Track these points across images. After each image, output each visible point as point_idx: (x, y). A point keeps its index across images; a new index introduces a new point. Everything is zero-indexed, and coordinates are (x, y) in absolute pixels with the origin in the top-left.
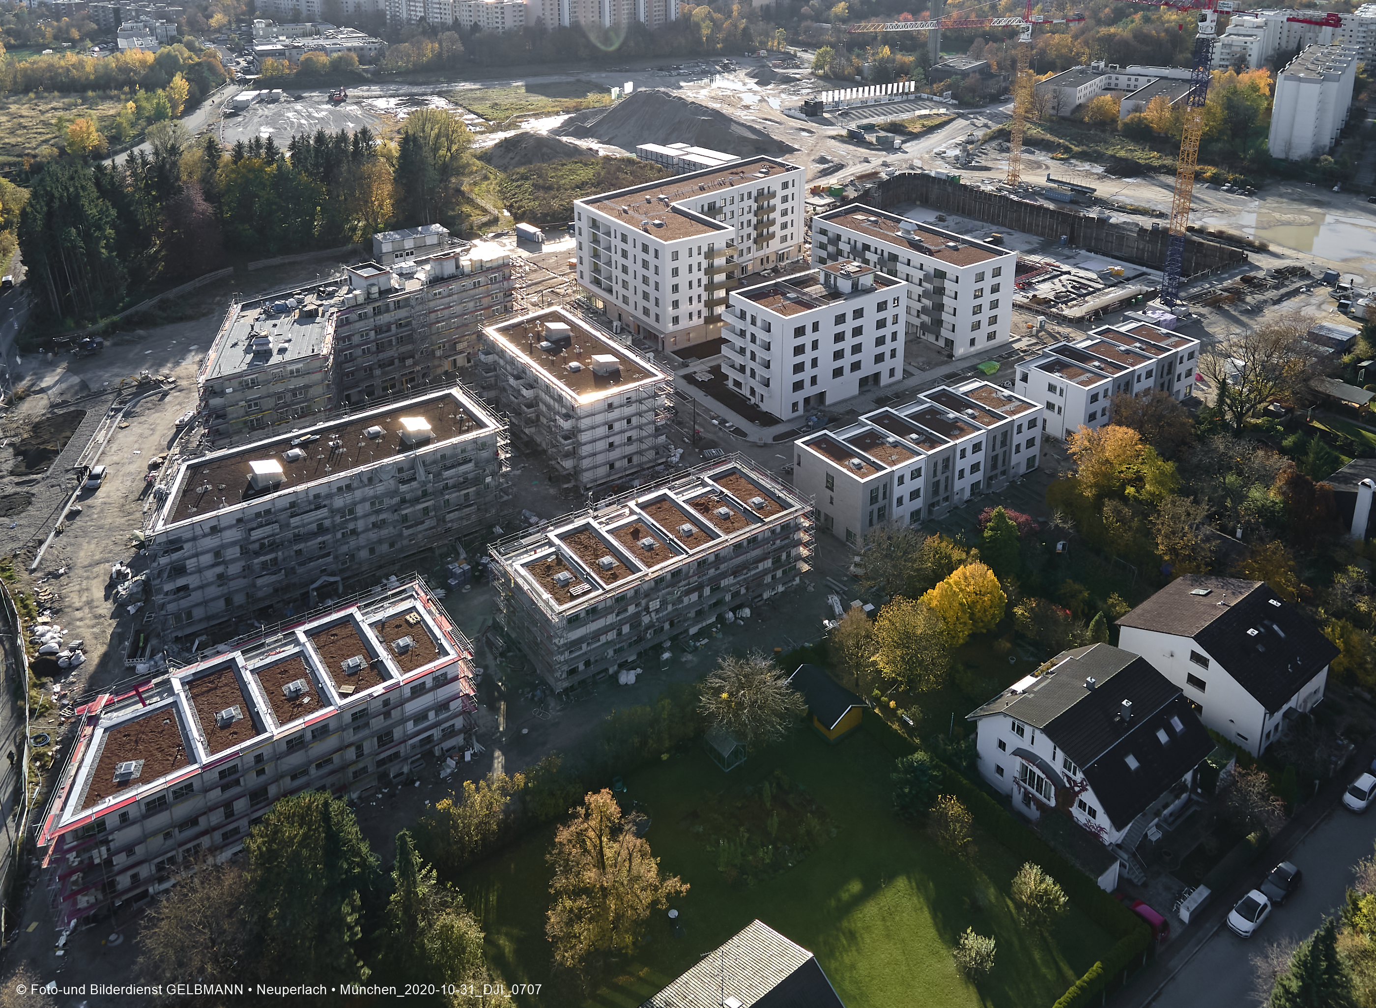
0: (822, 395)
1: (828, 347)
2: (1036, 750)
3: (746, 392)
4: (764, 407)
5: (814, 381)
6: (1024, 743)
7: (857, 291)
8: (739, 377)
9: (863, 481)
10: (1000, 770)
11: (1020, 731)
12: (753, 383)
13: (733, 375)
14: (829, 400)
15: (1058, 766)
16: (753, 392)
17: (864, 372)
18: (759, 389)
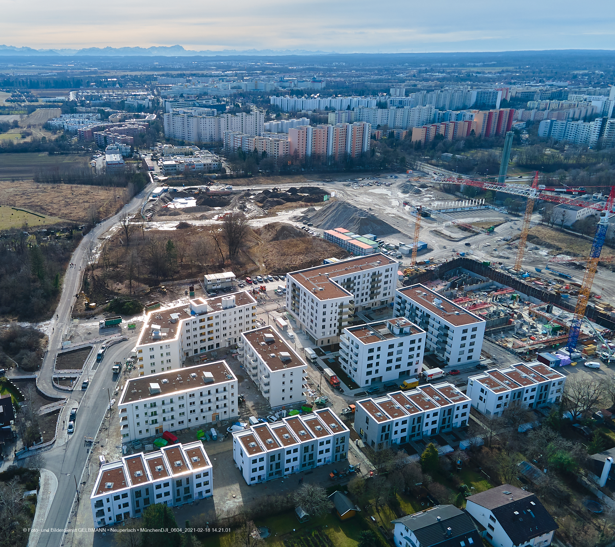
0: (381, 377)
1: (384, 358)
2: (411, 538)
3: (347, 371)
5: (377, 371)
7: (402, 333)
9: (379, 423)
10: (401, 543)
12: (350, 368)
14: (383, 380)
16: (350, 373)
17: (402, 369)
18: (353, 372)
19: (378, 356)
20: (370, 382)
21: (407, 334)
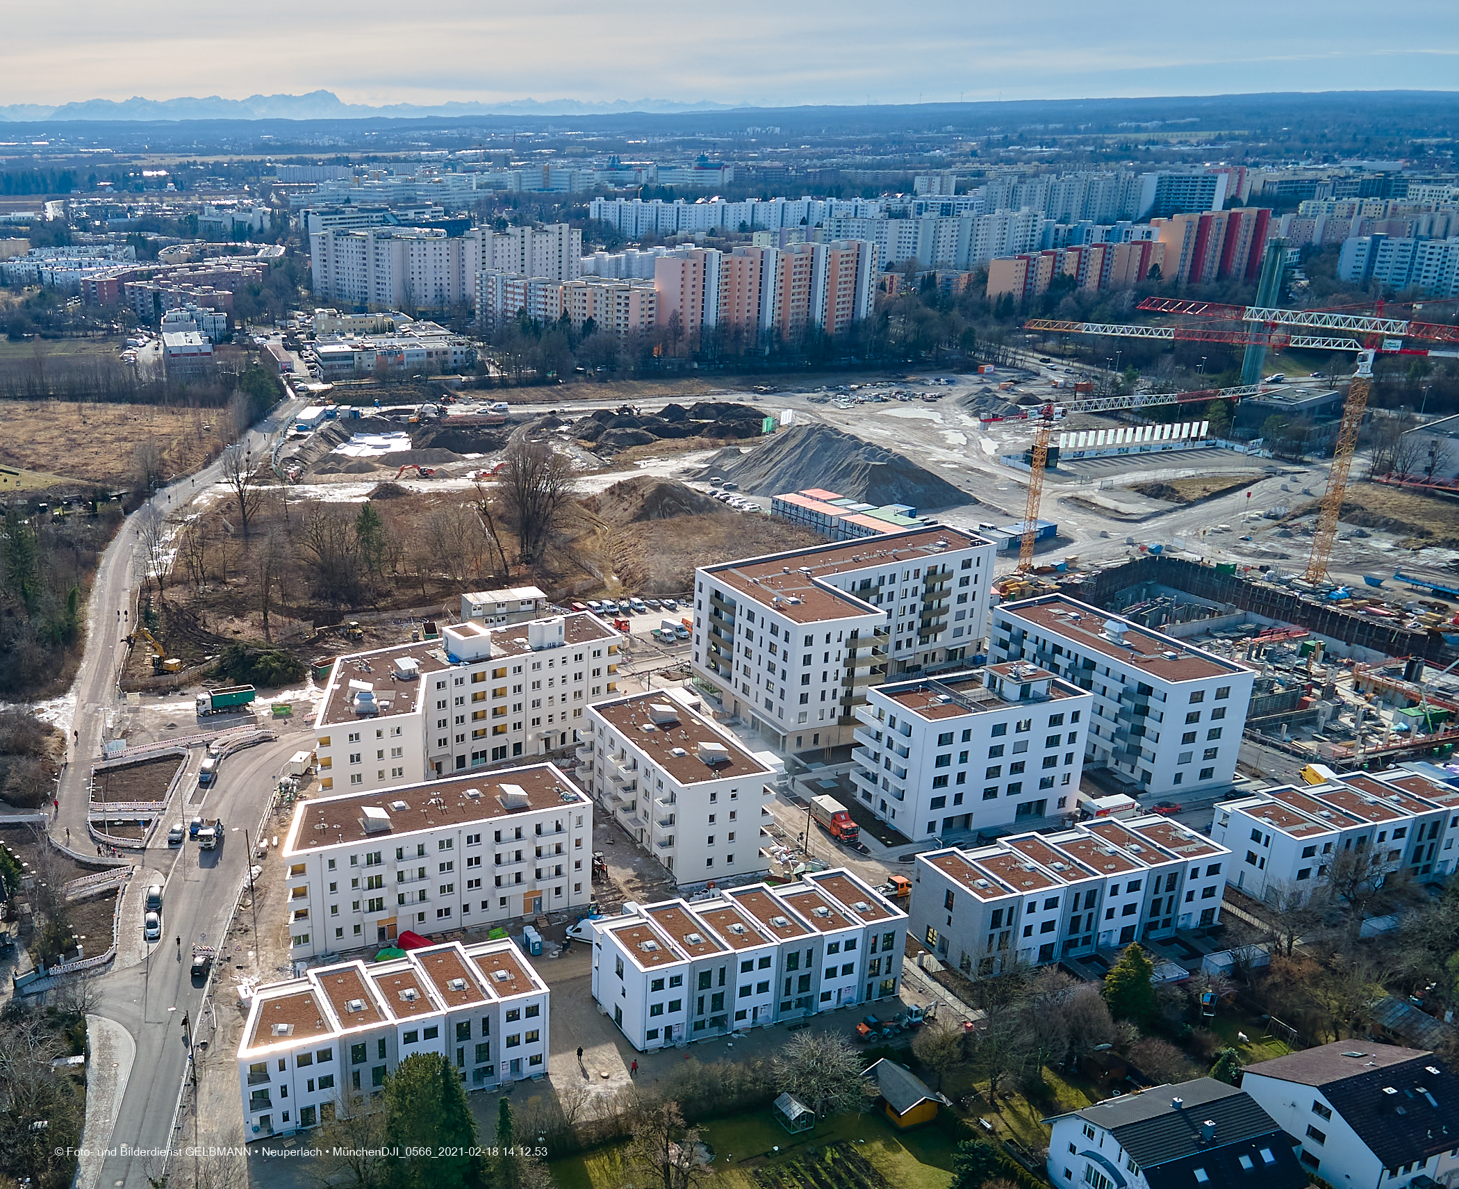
0: (967, 816)
1: (979, 763)
3: (875, 805)
4: (895, 824)
5: (958, 799)
6: (1093, 1146)
8: (869, 787)
9: (984, 901)
10: (1068, 1173)
11: (1091, 1134)
12: (884, 795)
13: (863, 784)
14: (975, 824)
15: (1123, 1167)
16: (884, 806)
17: (1025, 796)
18: (892, 803)
19: (964, 757)
20: (939, 827)
21: (1039, 699)
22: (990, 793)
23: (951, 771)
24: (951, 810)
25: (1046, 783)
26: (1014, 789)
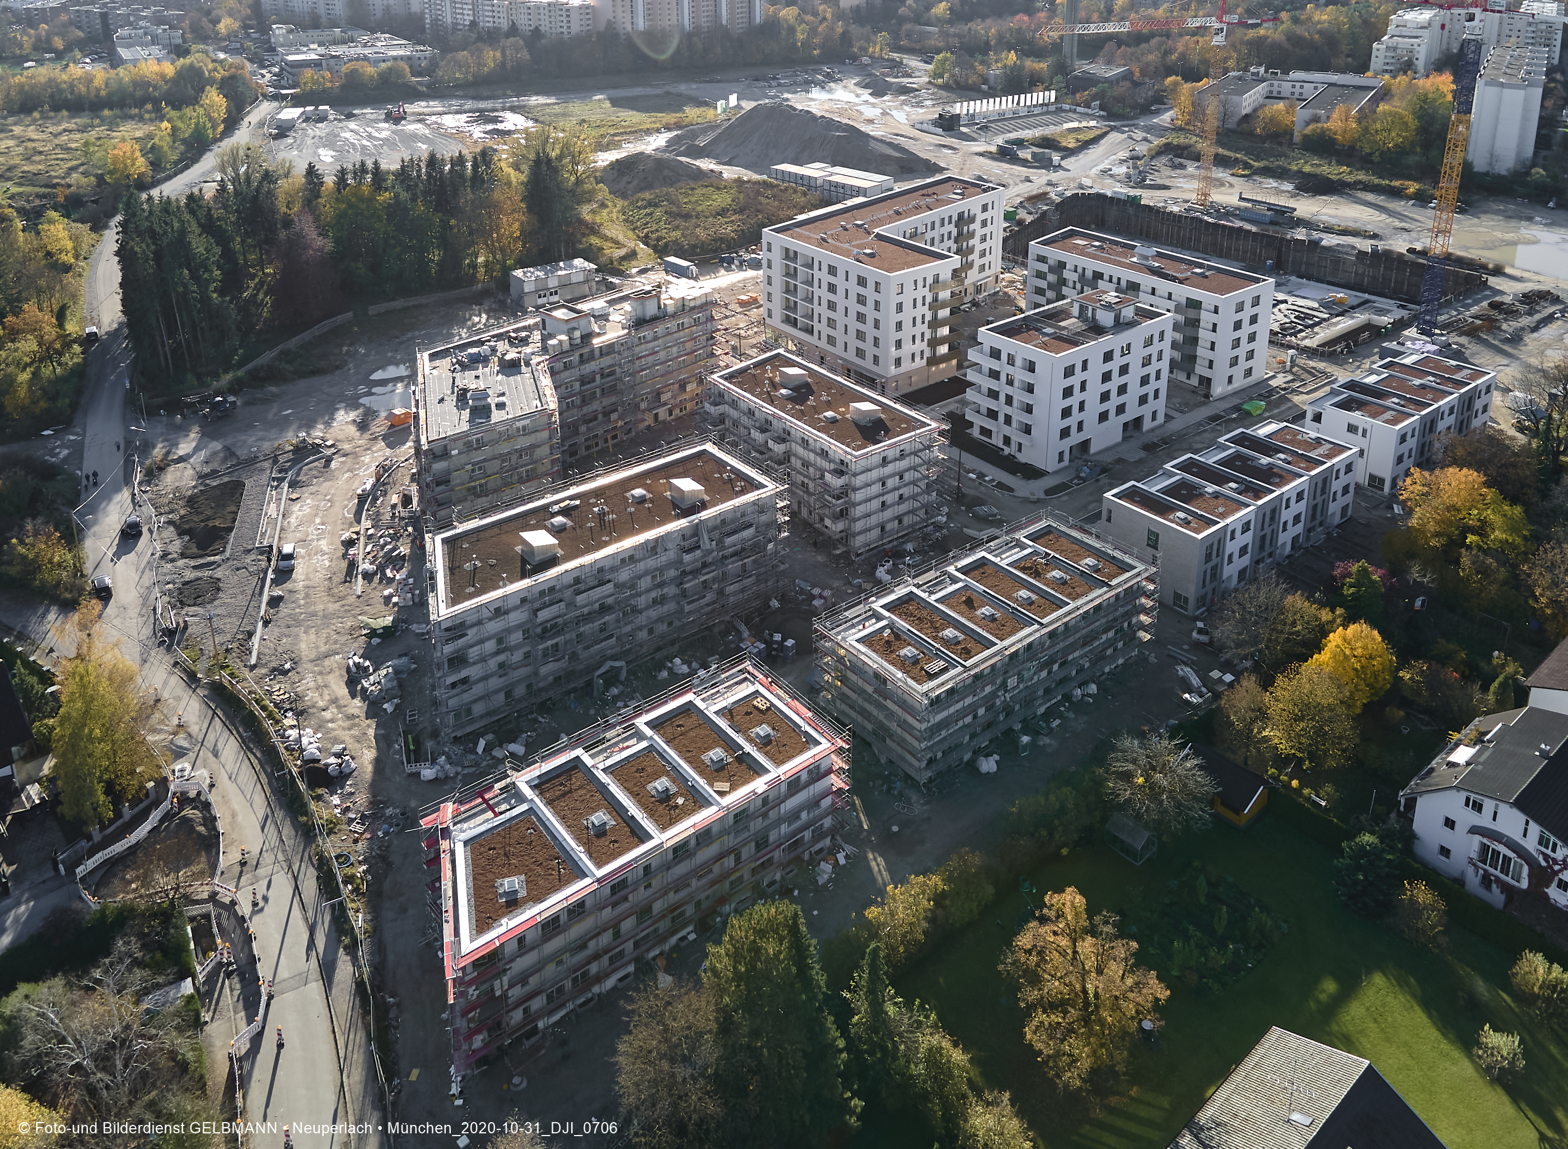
0: (1085, 444)
1: (1096, 388)
2: (1499, 827)
3: (997, 441)
4: (1022, 458)
5: (1080, 426)
6: (1484, 820)
7: (1120, 325)
8: (989, 424)
9: (1200, 536)
10: (1445, 851)
11: (1478, 807)
13: (979, 421)
14: (1094, 449)
15: (1531, 844)
16: (1007, 440)
17: (1129, 416)
18: (1016, 437)
19: (1083, 387)
20: (1067, 456)
21: (1131, 324)
22: (1103, 417)
23: (1074, 401)
24: (1076, 438)
25: (1143, 400)
26: (1121, 409)
